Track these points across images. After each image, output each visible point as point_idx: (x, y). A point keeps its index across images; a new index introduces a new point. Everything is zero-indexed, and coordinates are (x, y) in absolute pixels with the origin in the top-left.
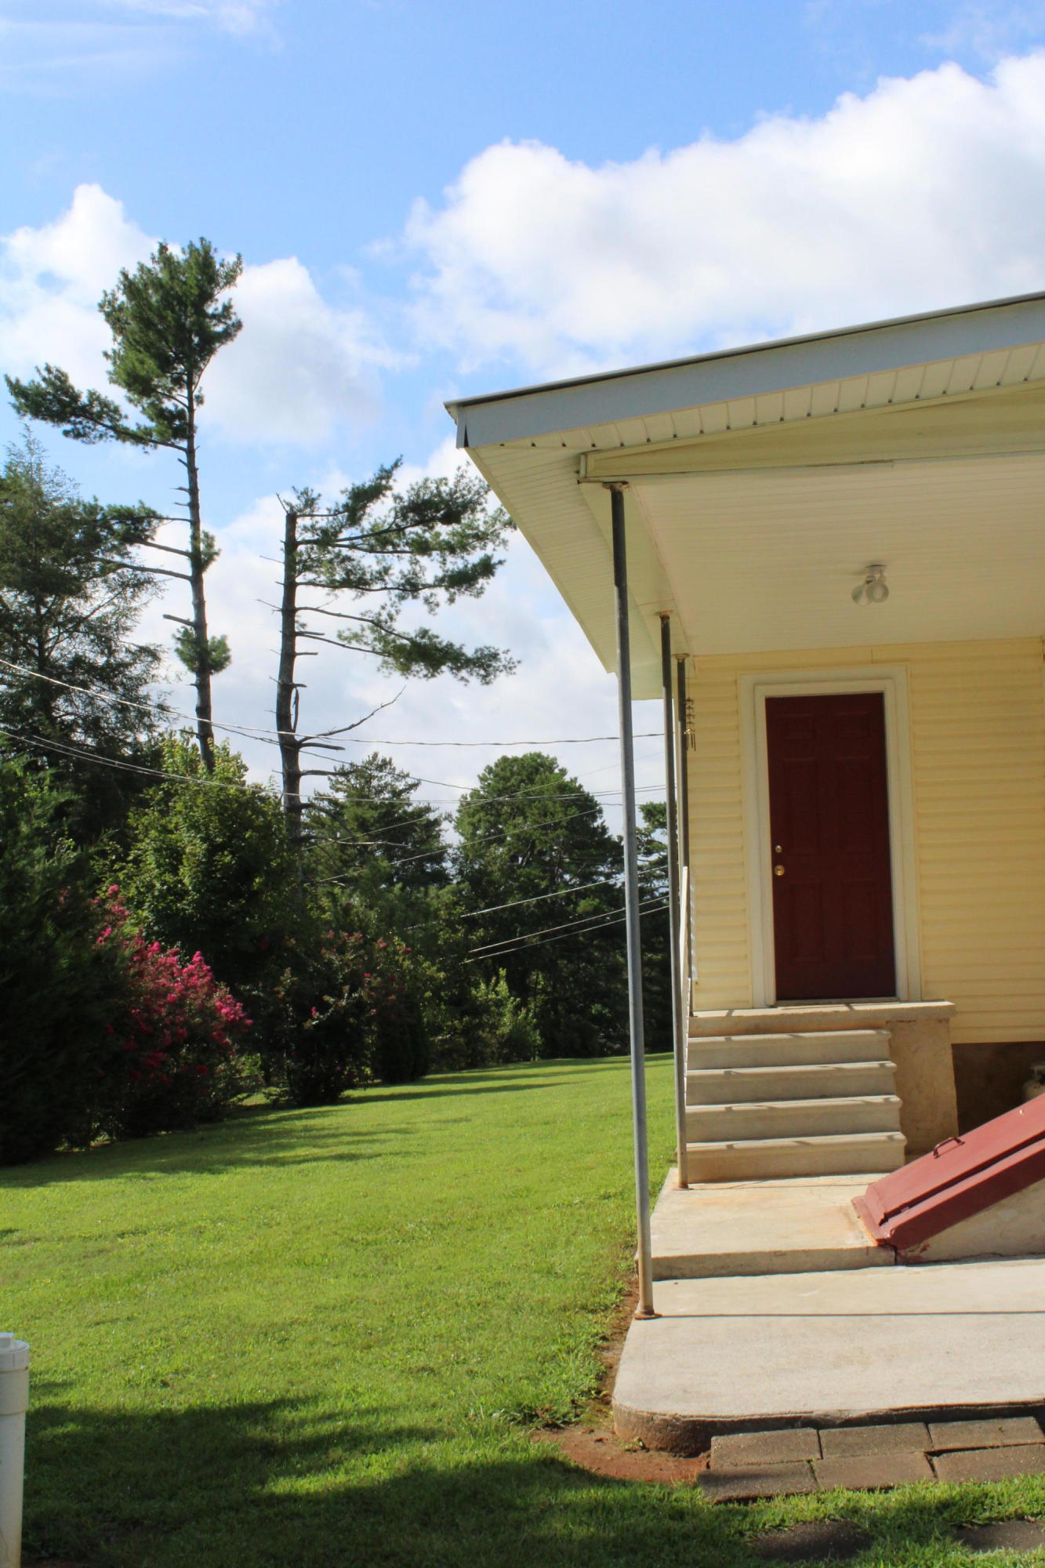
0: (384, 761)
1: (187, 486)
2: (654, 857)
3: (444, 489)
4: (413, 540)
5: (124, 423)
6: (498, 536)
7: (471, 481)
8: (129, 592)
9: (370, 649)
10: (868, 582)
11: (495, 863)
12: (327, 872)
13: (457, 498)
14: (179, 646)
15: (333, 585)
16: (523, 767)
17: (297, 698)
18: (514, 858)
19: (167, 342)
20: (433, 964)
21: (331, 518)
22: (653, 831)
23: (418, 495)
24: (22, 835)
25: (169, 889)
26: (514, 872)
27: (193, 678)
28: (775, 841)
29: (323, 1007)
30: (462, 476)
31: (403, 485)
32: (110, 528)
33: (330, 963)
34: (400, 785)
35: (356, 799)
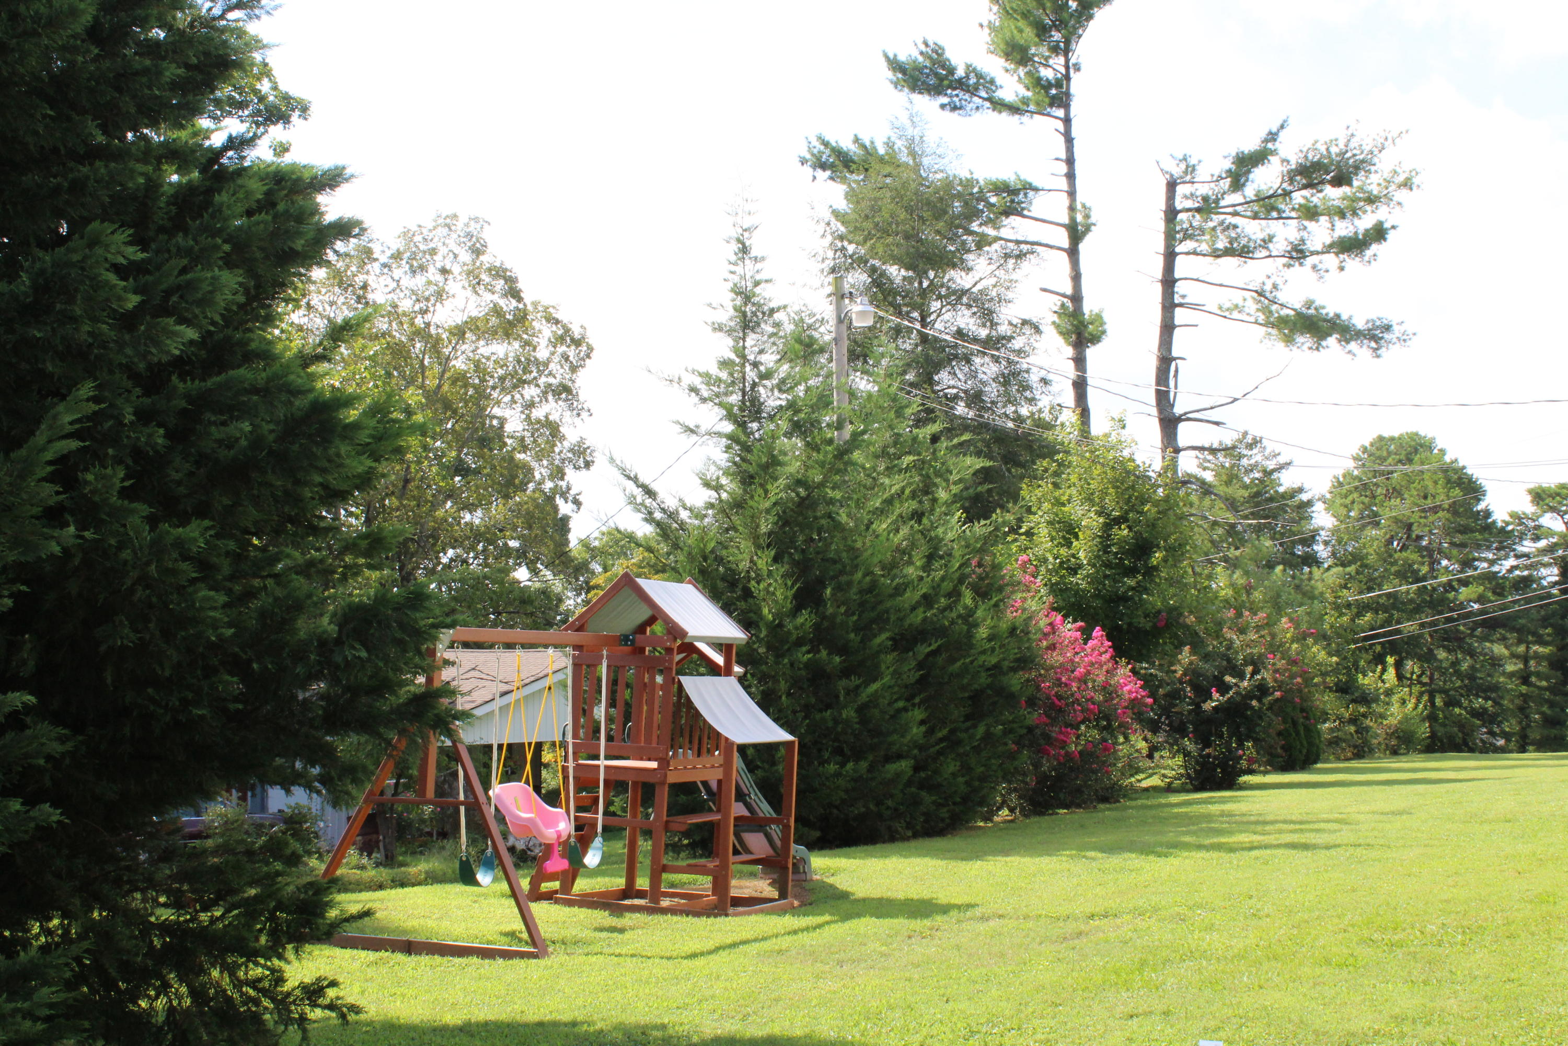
0: (1254, 439)
1: (1064, 156)
2: (1543, 543)
3: (1334, 150)
4: (1300, 205)
5: (1000, 94)
6: (1391, 199)
7: (1362, 141)
8: (1011, 262)
9: (1252, 320)
11: (1371, 547)
13: (1348, 159)
14: (1055, 318)
15: (1216, 254)
16: (1401, 446)
17: (1176, 371)
18: (1390, 542)
19: (1044, 10)
20: (1322, 649)
21: (1212, 185)
22: (1541, 516)
23: (1306, 157)
24: (940, 501)
25: (1062, 563)
26: (1391, 556)
27: (1070, 351)
29: (1224, 688)
30: (1352, 135)
31: (1290, 148)
32: (986, 200)
33: (1231, 642)
34: (1271, 465)
35: (1224, 478)
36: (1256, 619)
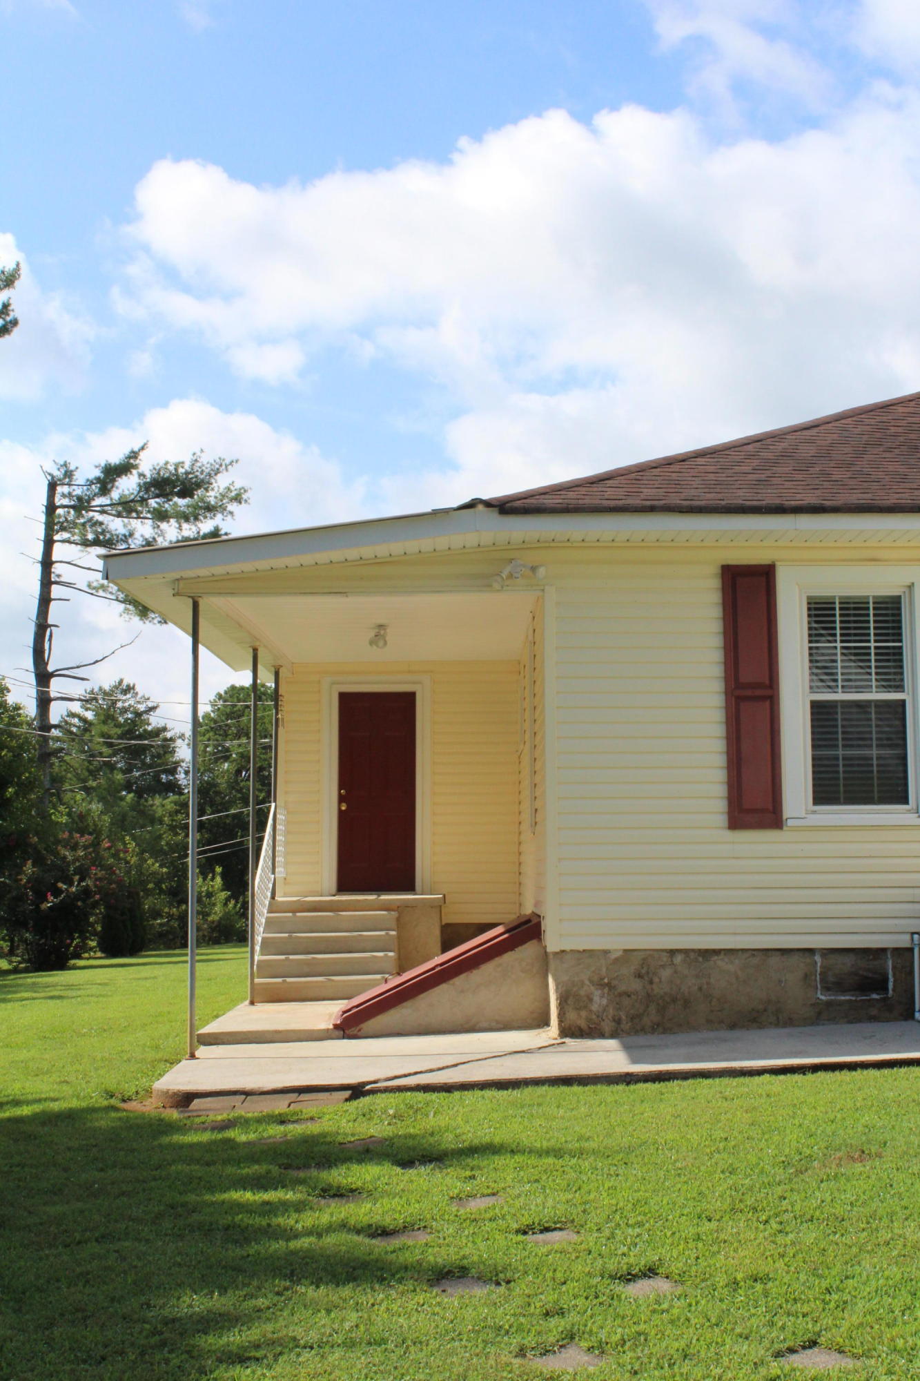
0: (128, 686)
3: (181, 470)
4: (154, 509)
6: (225, 509)
7: (203, 465)
9: (114, 597)
10: (376, 636)
11: (223, 777)
12: (75, 779)
13: (191, 478)
15: (86, 543)
17: (51, 636)
18: (238, 773)
20: (156, 861)
21: (85, 488)
23: (158, 473)
26: (238, 784)
28: (341, 787)
29: (57, 892)
30: (196, 461)
31: (147, 465)
33: (65, 857)
34: (142, 708)
35: (102, 718)
36: (83, 840)
